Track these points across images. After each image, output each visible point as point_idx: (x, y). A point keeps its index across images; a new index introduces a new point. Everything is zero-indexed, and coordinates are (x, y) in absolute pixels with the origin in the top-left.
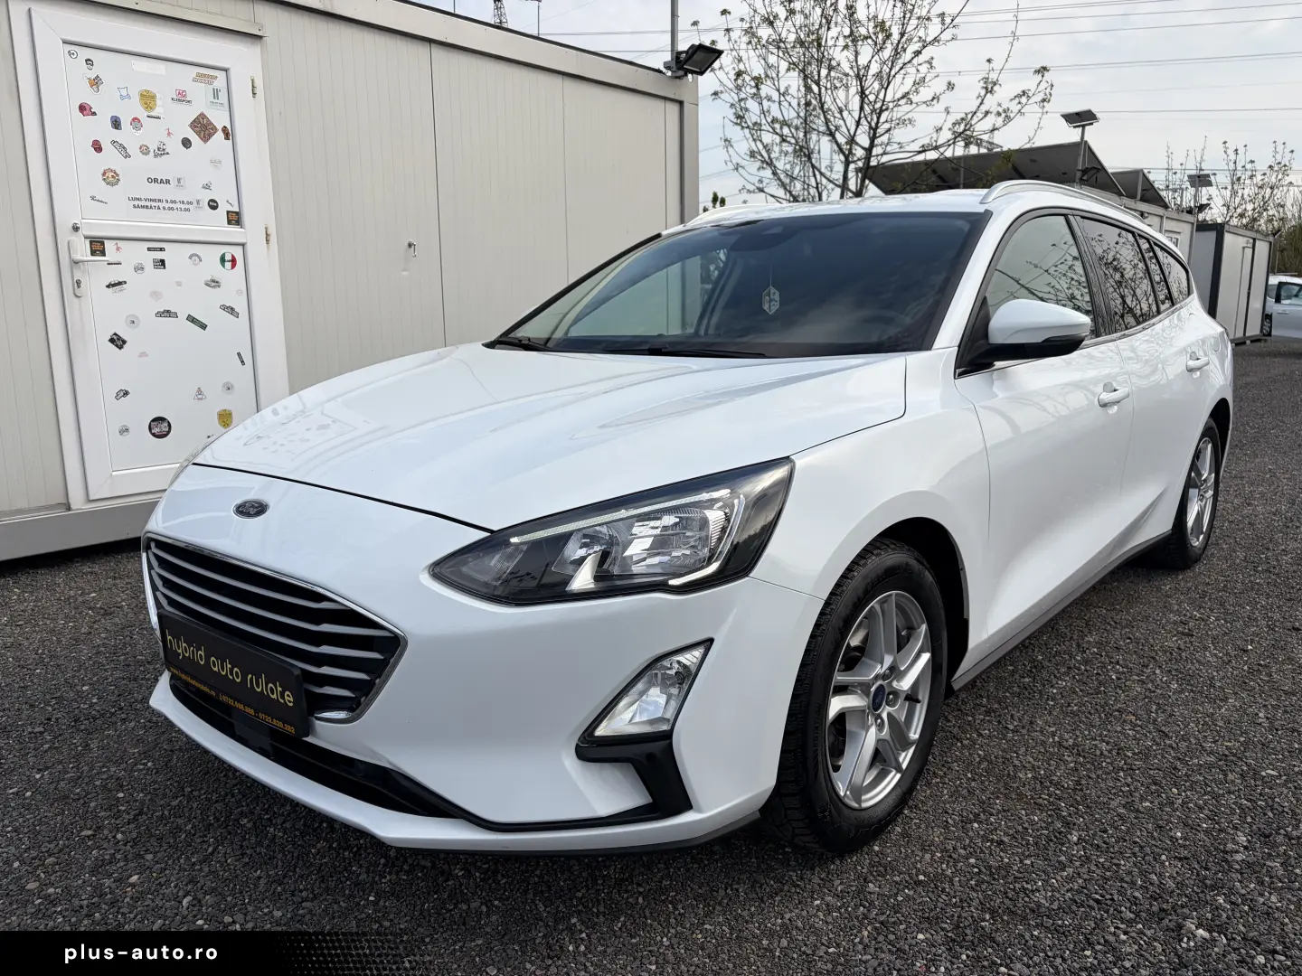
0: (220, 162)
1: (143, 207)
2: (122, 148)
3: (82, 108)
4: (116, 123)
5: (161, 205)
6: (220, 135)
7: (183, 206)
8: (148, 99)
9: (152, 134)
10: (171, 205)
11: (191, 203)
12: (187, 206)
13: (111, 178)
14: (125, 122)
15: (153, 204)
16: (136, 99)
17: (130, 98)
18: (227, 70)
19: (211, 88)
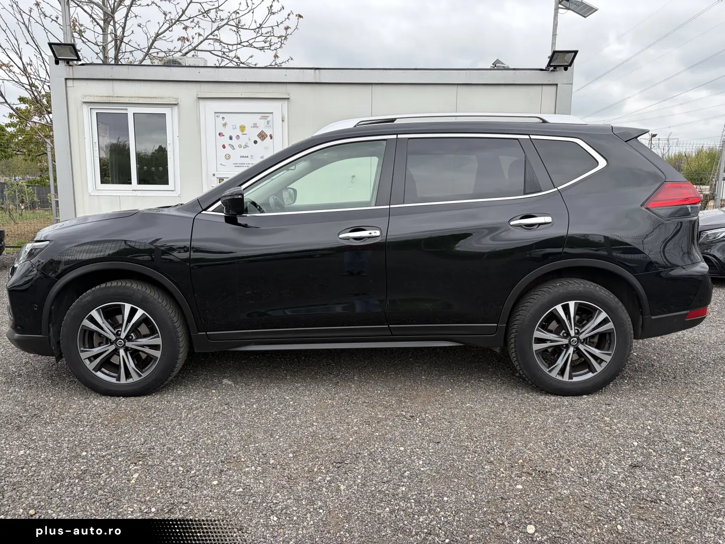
0: (268, 148)
1: (237, 167)
2: (232, 146)
3: (220, 134)
4: (231, 138)
6: (269, 137)
8: (243, 128)
9: (243, 140)
10: (248, 165)
14: (234, 138)
15: (242, 165)
16: (238, 128)
17: (236, 128)
18: (272, 113)
19: (266, 120)
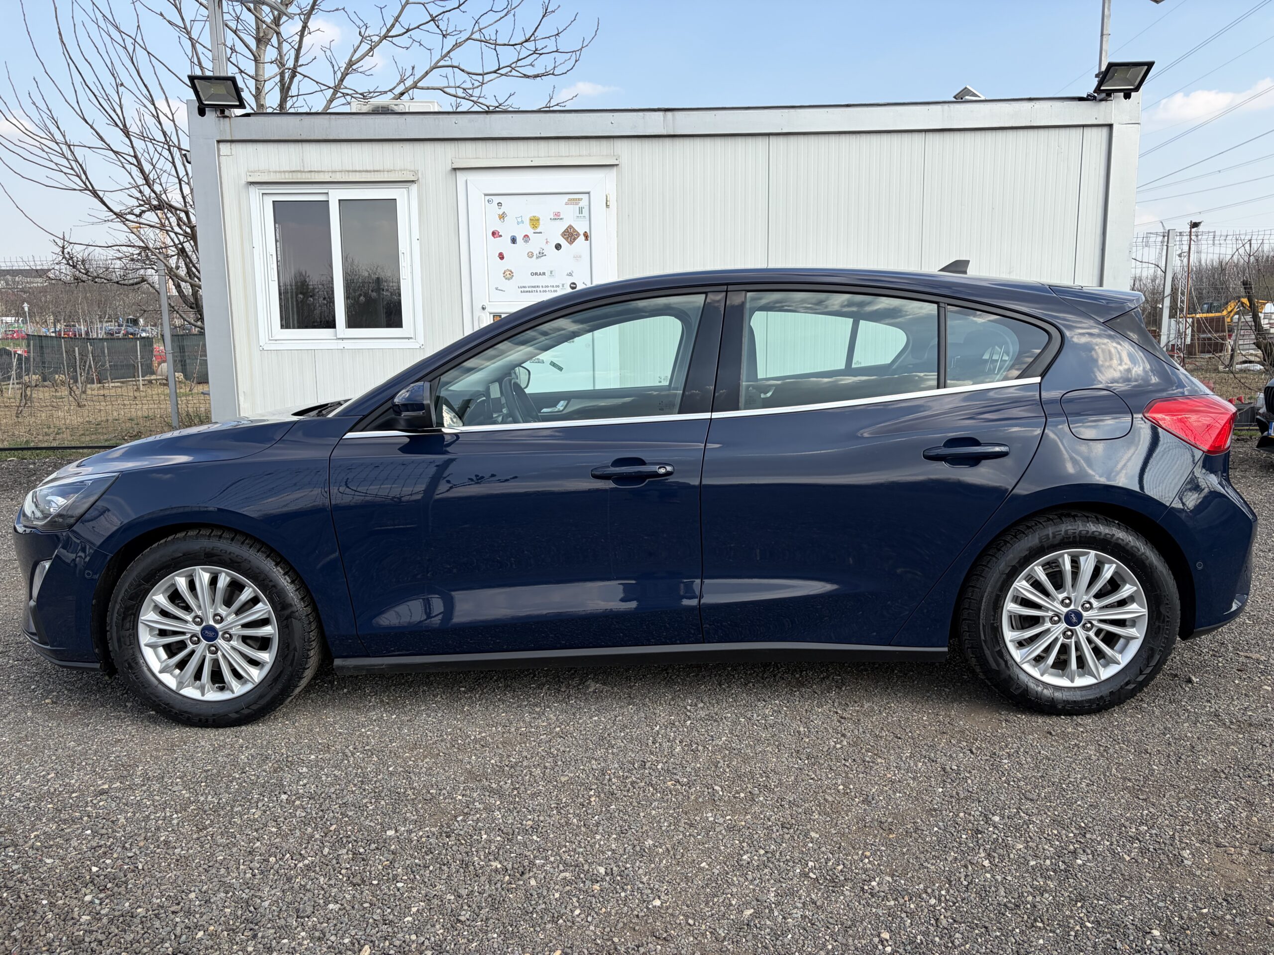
0: (580, 257)
1: (527, 292)
3: (494, 234)
4: (514, 241)
5: (538, 289)
6: (582, 237)
7: (553, 289)
8: (535, 222)
9: (535, 244)
10: (544, 289)
11: (558, 286)
12: (555, 289)
13: (509, 275)
14: (519, 240)
15: (533, 289)
16: (527, 222)
17: (523, 222)
18: (589, 193)
19: (577, 207)
